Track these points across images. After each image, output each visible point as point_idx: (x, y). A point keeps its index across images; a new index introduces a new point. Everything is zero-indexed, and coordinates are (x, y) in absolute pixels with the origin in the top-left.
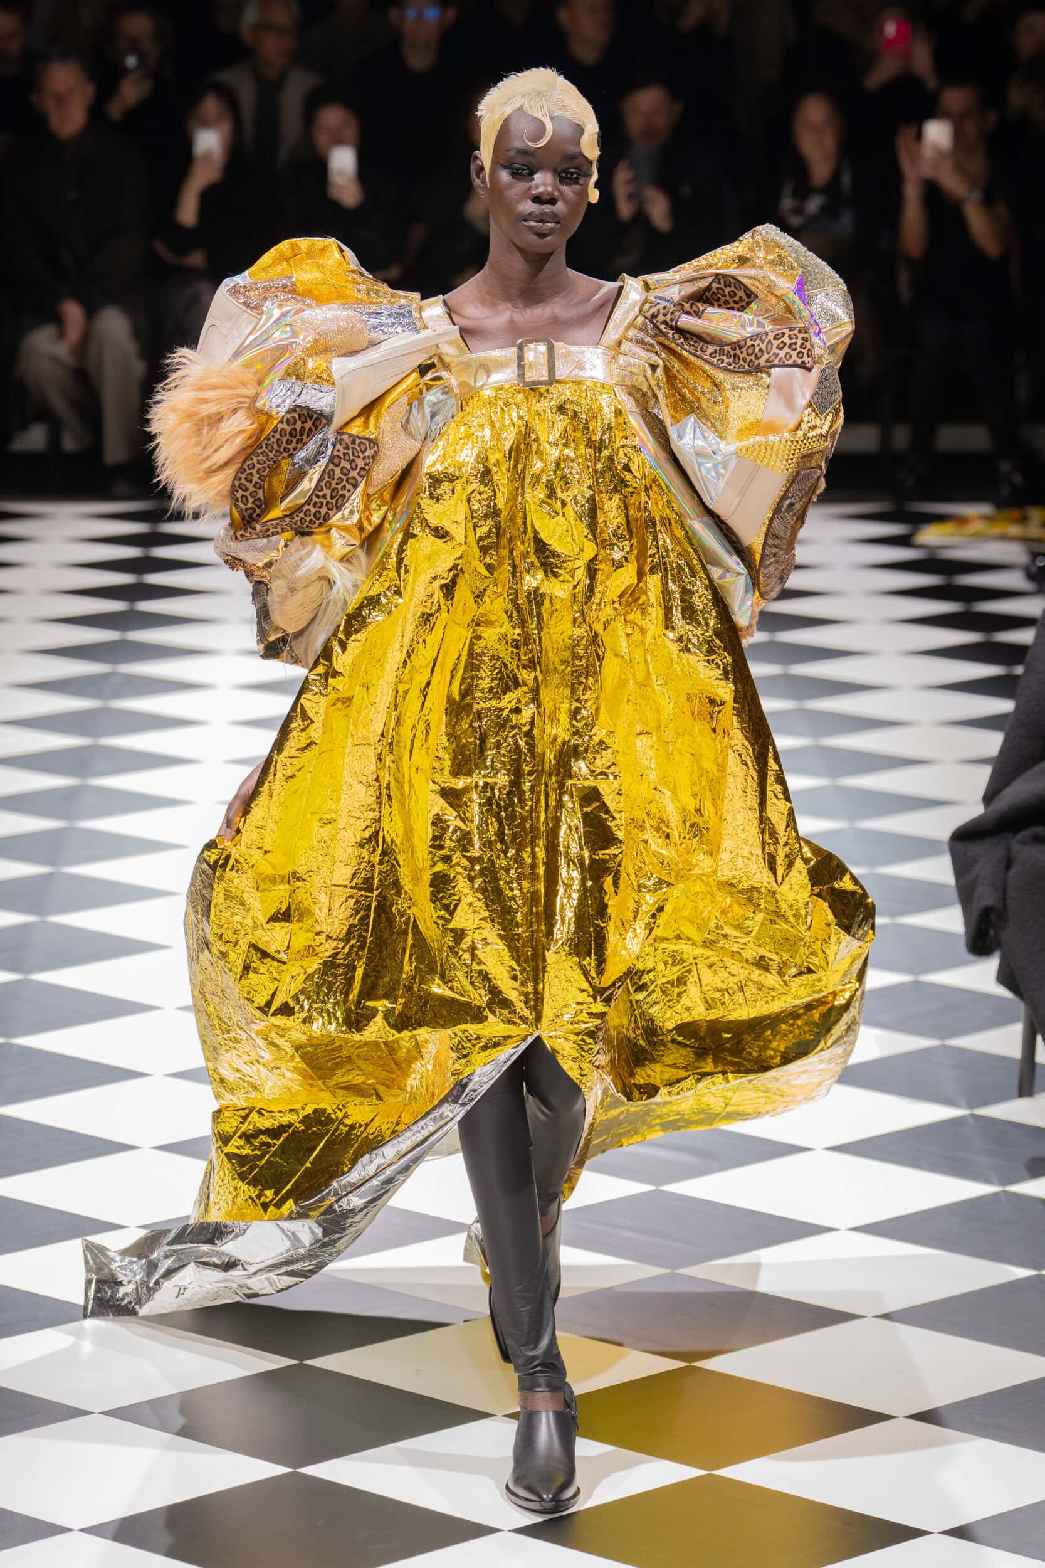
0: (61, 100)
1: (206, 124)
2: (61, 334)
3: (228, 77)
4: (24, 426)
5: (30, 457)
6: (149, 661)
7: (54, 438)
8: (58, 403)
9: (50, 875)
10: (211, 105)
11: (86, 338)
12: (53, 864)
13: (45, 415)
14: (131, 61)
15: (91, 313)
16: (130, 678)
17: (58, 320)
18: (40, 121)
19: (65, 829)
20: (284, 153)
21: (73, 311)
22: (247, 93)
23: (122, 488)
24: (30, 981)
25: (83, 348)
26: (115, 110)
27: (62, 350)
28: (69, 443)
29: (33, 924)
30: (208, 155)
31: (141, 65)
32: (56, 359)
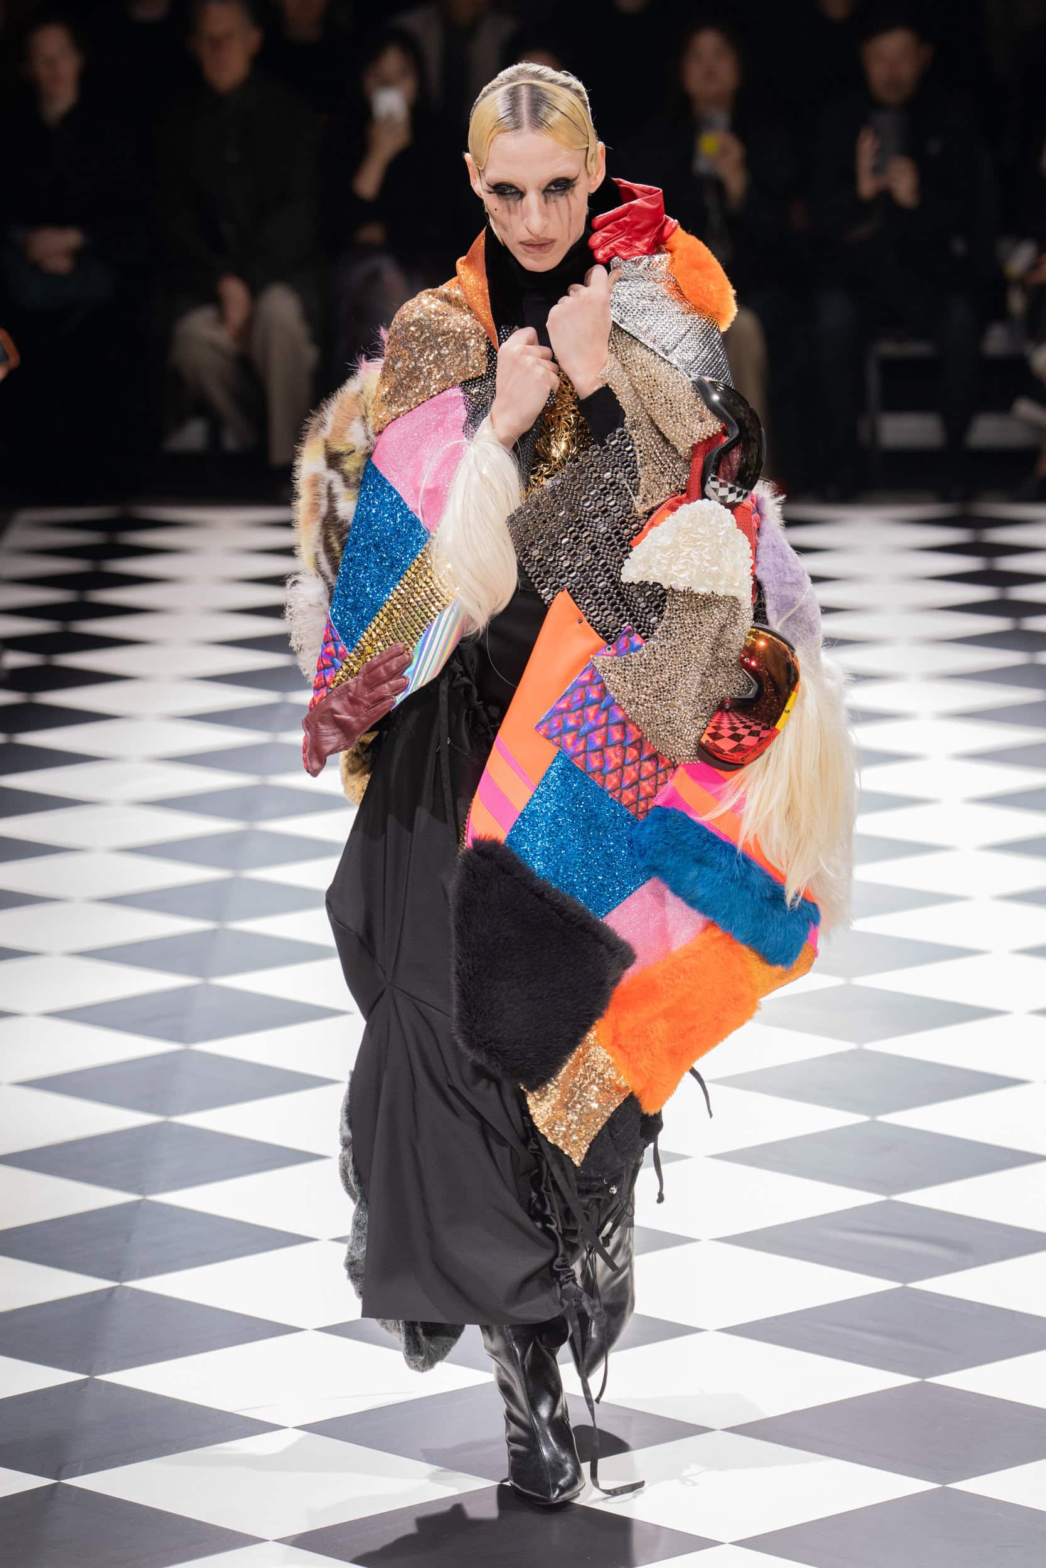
0: (218, 45)
1: (386, 83)
2: (222, 318)
3: (411, 22)
4: (181, 421)
7: (215, 435)
8: (218, 395)
9: (214, 932)
10: (392, 61)
11: (251, 320)
12: (216, 917)
13: (202, 408)
15: (255, 291)
17: (215, 300)
18: (194, 69)
21: (234, 291)
25: (246, 332)
27: (223, 337)
28: (231, 442)
29: (195, 987)
30: (390, 117)
32: (214, 346)
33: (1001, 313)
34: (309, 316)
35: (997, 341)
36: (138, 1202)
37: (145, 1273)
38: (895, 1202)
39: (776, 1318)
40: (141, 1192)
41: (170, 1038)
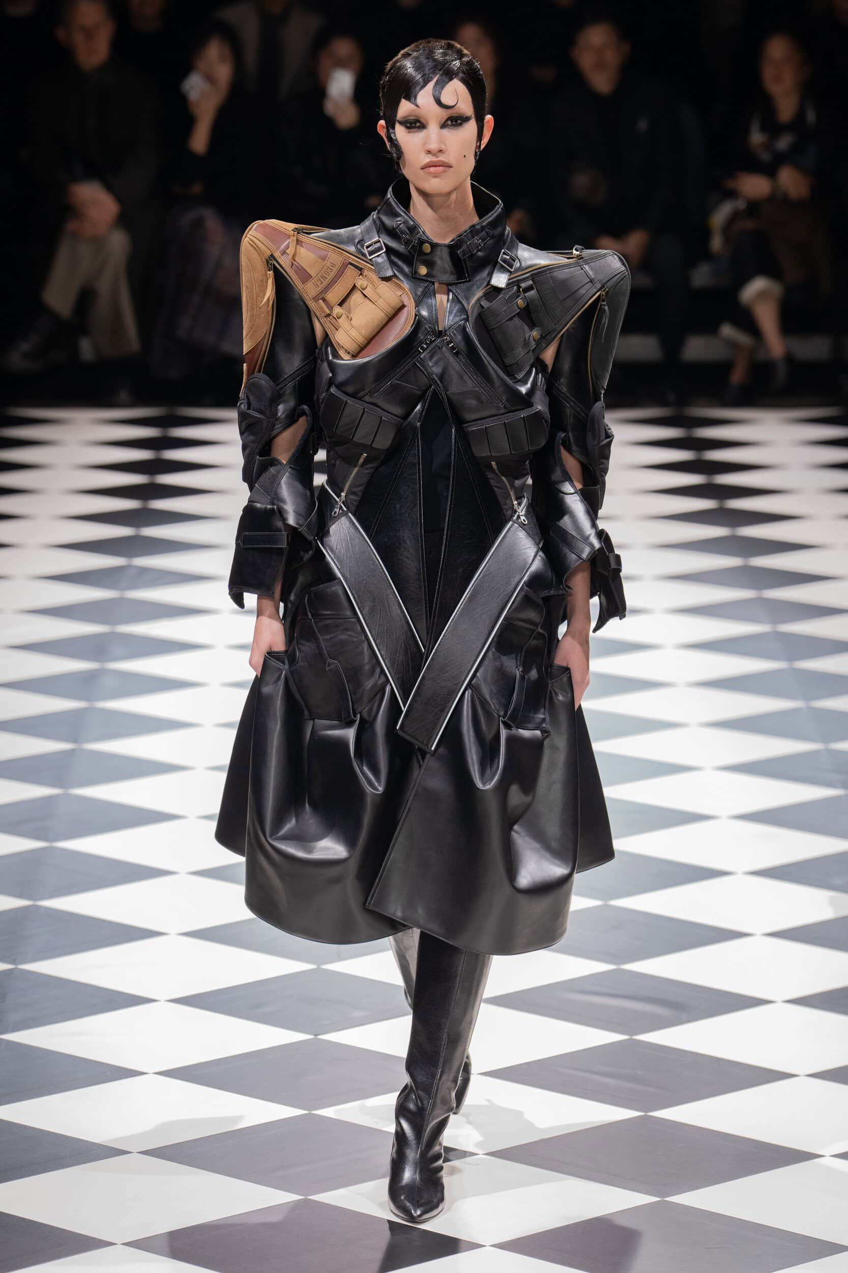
6: (162, 555)
9: (73, 750)
12: (75, 741)
16: (144, 570)
19: (85, 709)
29: (58, 796)
35: (702, 276)
36: (12, 970)
37: (17, 1028)
38: (624, 970)
39: (528, 1064)
40: (13, 962)
41: (38, 838)
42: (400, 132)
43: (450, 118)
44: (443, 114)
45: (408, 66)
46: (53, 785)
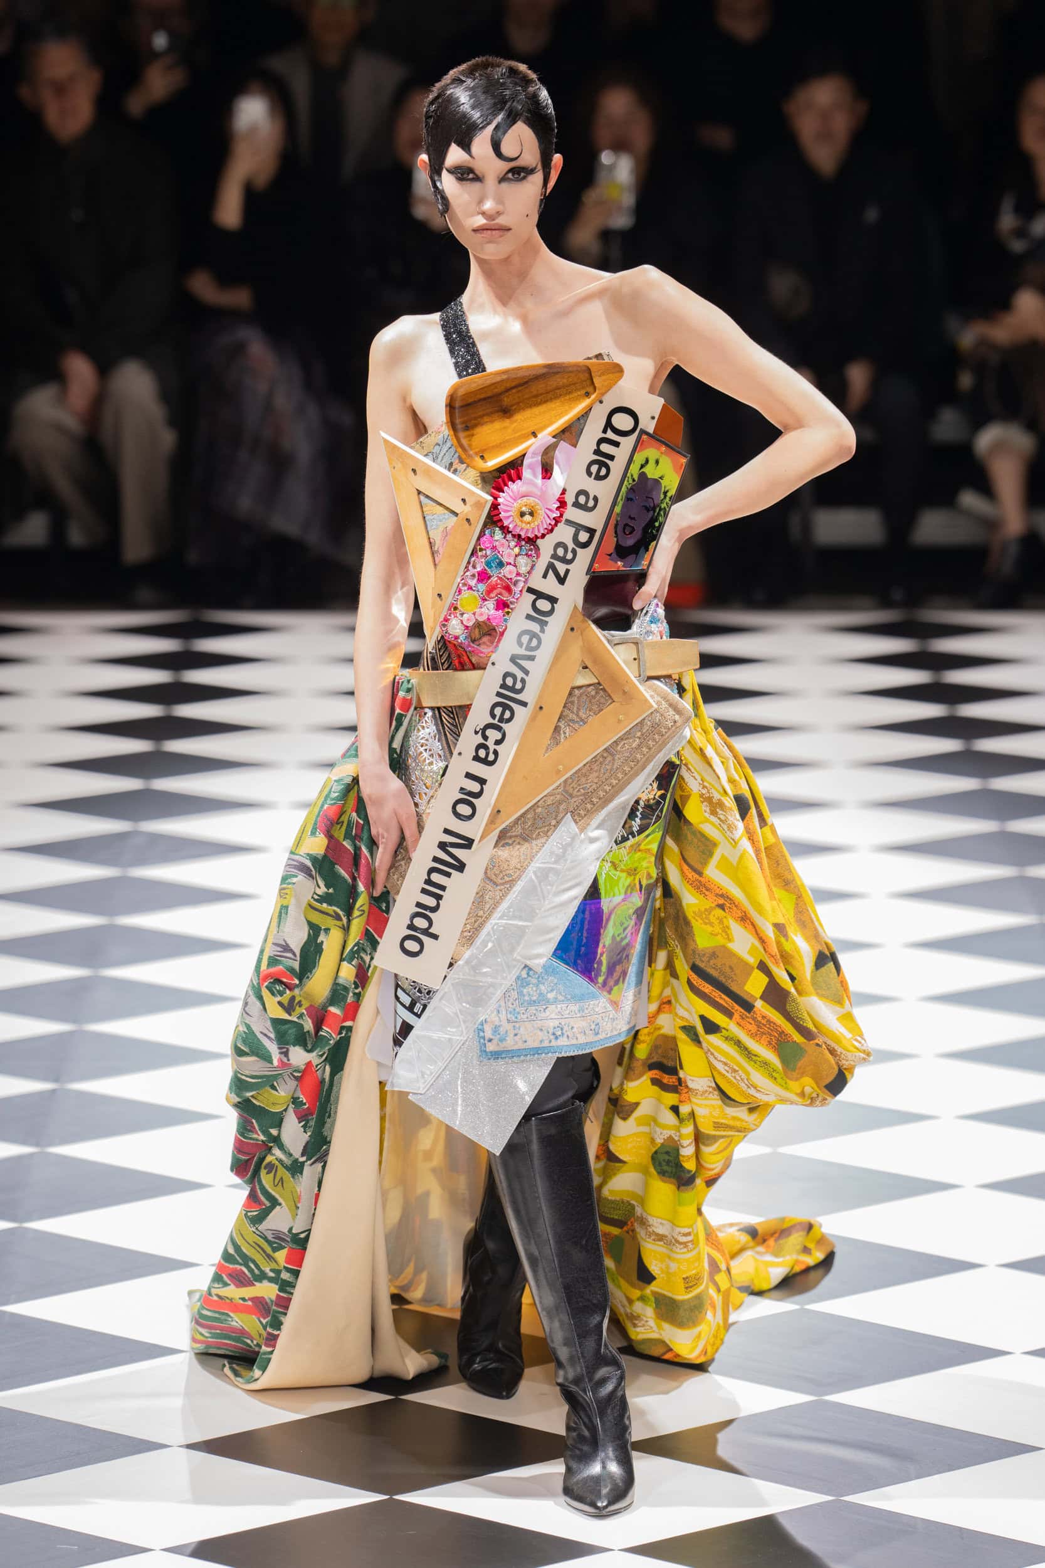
0: (61, 89)
2: (64, 396)
3: (278, 64)
4: (20, 514)
5: (27, 556)
6: (181, 817)
7: (58, 529)
8: (64, 487)
9: (54, 1091)
11: (99, 402)
12: (56, 1080)
14: (160, 41)
15: (104, 368)
16: (156, 839)
18: (34, 119)
19: (71, 1034)
20: (350, 163)
21: (79, 368)
22: (300, 84)
23: (144, 594)
24: (27, 1229)
26: (136, 104)
27: (66, 416)
28: (76, 537)
29: (31, 1156)
30: (253, 130)
31: (171, 48)
32: (60, 428)
33: (949, 395)
34: (165, 396)
35: (946, 426)
42: (447, 182)
43: (512, 170)
44: (504, 166)
45: (463, 97)
46: (24, 1142)
